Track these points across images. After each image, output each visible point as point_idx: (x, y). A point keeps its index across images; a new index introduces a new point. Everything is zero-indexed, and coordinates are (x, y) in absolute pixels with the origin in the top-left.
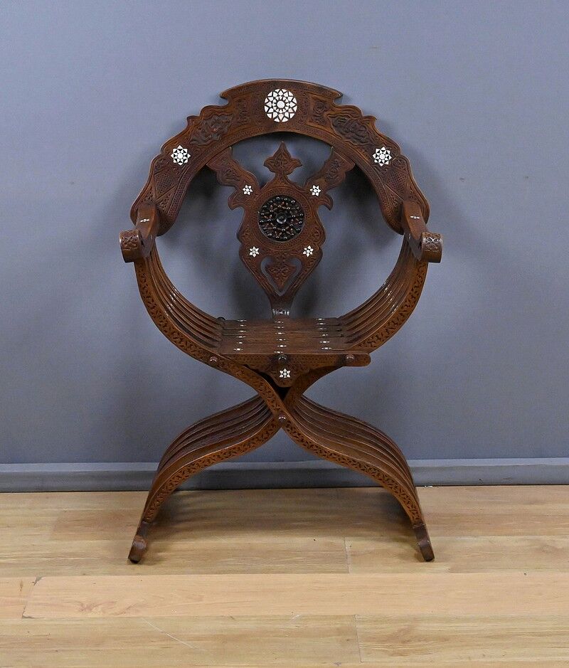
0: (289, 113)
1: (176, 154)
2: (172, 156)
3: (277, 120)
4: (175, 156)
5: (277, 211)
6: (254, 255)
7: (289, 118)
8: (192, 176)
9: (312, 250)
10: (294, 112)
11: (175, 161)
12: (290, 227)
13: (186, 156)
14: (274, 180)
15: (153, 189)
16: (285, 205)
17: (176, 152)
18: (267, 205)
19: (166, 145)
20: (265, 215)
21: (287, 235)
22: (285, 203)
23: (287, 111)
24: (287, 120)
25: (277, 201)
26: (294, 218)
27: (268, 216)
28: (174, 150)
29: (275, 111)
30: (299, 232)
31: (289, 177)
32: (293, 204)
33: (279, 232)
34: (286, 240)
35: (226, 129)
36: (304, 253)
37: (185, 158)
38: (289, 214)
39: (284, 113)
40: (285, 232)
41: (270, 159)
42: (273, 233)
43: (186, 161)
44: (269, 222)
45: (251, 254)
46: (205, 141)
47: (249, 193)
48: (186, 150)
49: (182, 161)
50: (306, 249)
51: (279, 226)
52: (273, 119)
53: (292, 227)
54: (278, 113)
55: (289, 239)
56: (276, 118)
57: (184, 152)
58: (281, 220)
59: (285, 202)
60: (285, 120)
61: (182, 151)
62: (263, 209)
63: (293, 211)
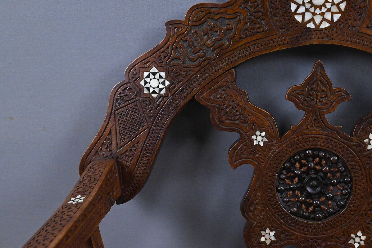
0: (333, 14)
1: (148, 80)
2: (142, 83)
3: (311, 25)
4: (146, 83)
5: (307, 173)
6: (268, 242)
7: (331, 22)
8: (172, 115)
9: (363, 238)
10: (340, 12)
11: (146, 92)
12: (328, 199)
13: (164, 83)
14: (303, 124)
15: (113, 134)
16: (319, 164)
17: (148, 77)
18: (291, 163)
19: (133, 66)
20: (288, 178)
21: (322, 211)
22: (320, 161)
23: (329, 10)
24: (327, 25)
25: (306, 157)
26: (334, 185)
27: (292, 179)
28: (146, 74)
29: (307, 10)
30: (343, 207)
31: (328, 117)
32: (335, 163)
33: (308, 205)
34: (319, 219)
35: (226, 42)
36: (351, 242)
37: (161, 86)
38: (325, 177)
39: (322, 14)
40: (319, 206)
41: (298, 88)
42: (299, 208)
43: (163, 92)
44: (293, 190)
45: (263, 239)
46: (193, 60)
47: (261, 144)
48: (163, 74)
49: (157, 90)
50: (353, 236)
51: (309, 195)
52: (304, 23)
53: (331, 199)
54: (314, 14)
55: (325, 217)
56: (309, 22)
57: (161, 77)
58: (313, 187)
59: (321, 158)
60: (325, 25)
61: (157, 76)
62: (285, 168)
63: (333, 174)
